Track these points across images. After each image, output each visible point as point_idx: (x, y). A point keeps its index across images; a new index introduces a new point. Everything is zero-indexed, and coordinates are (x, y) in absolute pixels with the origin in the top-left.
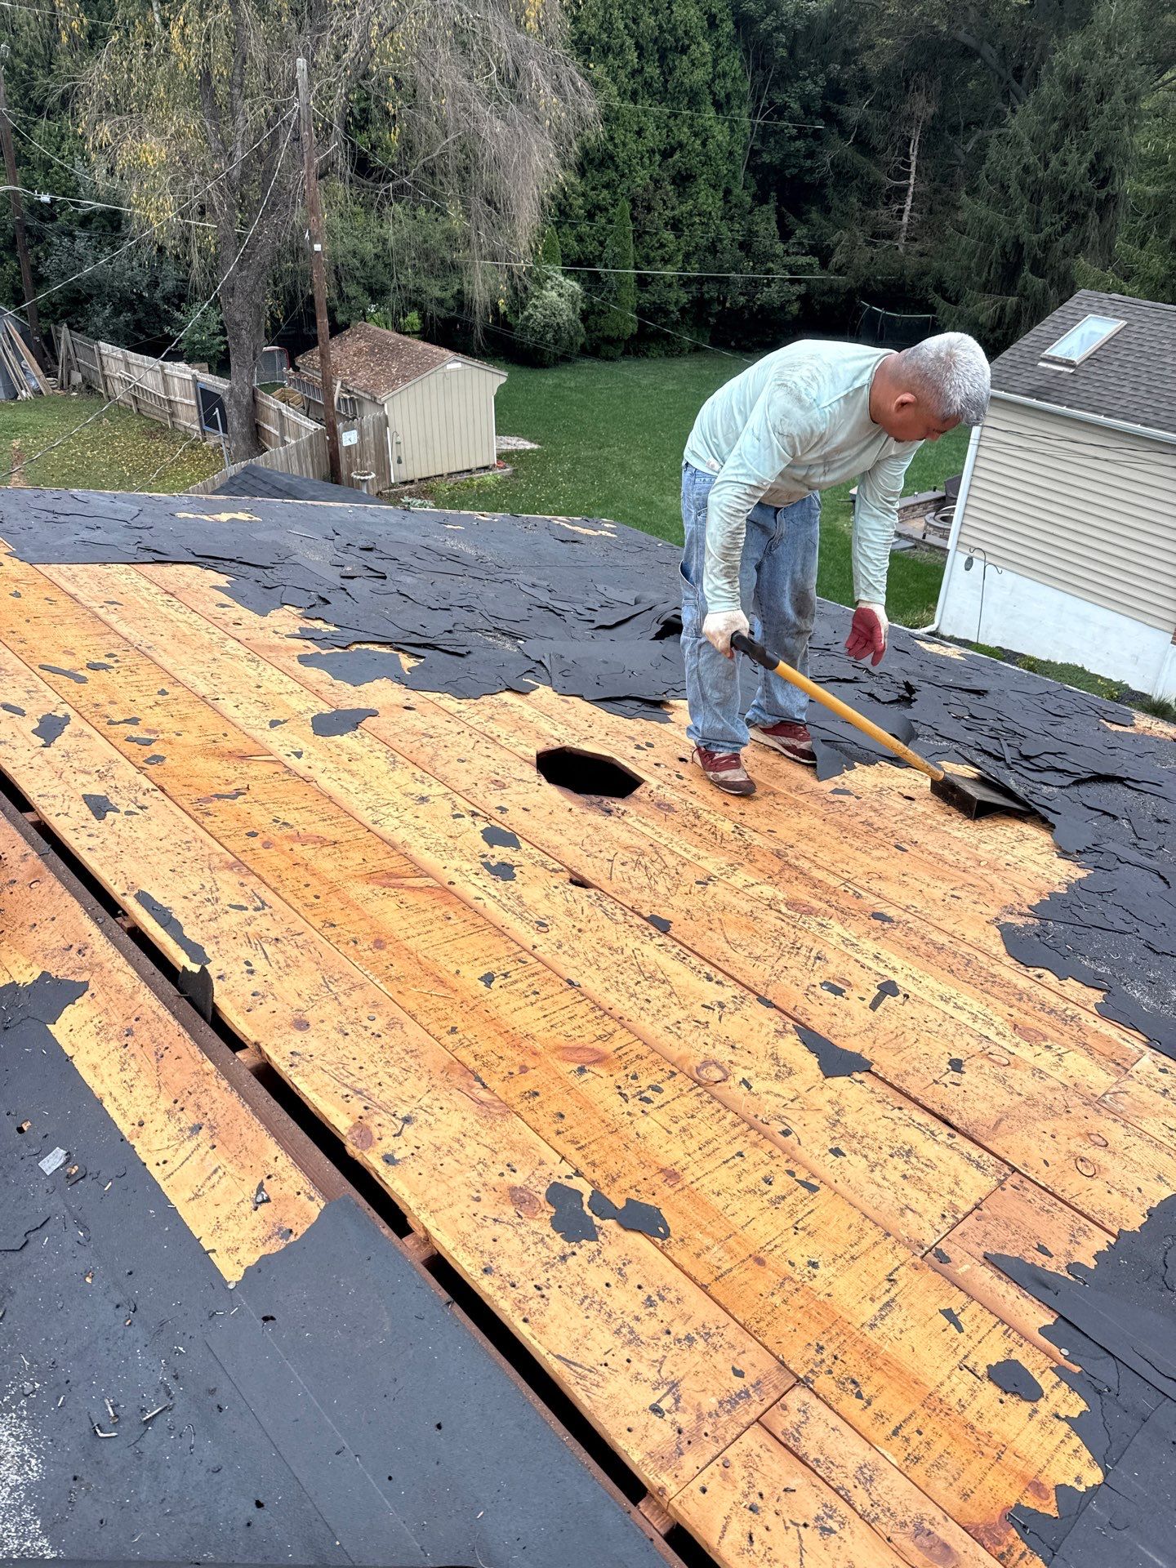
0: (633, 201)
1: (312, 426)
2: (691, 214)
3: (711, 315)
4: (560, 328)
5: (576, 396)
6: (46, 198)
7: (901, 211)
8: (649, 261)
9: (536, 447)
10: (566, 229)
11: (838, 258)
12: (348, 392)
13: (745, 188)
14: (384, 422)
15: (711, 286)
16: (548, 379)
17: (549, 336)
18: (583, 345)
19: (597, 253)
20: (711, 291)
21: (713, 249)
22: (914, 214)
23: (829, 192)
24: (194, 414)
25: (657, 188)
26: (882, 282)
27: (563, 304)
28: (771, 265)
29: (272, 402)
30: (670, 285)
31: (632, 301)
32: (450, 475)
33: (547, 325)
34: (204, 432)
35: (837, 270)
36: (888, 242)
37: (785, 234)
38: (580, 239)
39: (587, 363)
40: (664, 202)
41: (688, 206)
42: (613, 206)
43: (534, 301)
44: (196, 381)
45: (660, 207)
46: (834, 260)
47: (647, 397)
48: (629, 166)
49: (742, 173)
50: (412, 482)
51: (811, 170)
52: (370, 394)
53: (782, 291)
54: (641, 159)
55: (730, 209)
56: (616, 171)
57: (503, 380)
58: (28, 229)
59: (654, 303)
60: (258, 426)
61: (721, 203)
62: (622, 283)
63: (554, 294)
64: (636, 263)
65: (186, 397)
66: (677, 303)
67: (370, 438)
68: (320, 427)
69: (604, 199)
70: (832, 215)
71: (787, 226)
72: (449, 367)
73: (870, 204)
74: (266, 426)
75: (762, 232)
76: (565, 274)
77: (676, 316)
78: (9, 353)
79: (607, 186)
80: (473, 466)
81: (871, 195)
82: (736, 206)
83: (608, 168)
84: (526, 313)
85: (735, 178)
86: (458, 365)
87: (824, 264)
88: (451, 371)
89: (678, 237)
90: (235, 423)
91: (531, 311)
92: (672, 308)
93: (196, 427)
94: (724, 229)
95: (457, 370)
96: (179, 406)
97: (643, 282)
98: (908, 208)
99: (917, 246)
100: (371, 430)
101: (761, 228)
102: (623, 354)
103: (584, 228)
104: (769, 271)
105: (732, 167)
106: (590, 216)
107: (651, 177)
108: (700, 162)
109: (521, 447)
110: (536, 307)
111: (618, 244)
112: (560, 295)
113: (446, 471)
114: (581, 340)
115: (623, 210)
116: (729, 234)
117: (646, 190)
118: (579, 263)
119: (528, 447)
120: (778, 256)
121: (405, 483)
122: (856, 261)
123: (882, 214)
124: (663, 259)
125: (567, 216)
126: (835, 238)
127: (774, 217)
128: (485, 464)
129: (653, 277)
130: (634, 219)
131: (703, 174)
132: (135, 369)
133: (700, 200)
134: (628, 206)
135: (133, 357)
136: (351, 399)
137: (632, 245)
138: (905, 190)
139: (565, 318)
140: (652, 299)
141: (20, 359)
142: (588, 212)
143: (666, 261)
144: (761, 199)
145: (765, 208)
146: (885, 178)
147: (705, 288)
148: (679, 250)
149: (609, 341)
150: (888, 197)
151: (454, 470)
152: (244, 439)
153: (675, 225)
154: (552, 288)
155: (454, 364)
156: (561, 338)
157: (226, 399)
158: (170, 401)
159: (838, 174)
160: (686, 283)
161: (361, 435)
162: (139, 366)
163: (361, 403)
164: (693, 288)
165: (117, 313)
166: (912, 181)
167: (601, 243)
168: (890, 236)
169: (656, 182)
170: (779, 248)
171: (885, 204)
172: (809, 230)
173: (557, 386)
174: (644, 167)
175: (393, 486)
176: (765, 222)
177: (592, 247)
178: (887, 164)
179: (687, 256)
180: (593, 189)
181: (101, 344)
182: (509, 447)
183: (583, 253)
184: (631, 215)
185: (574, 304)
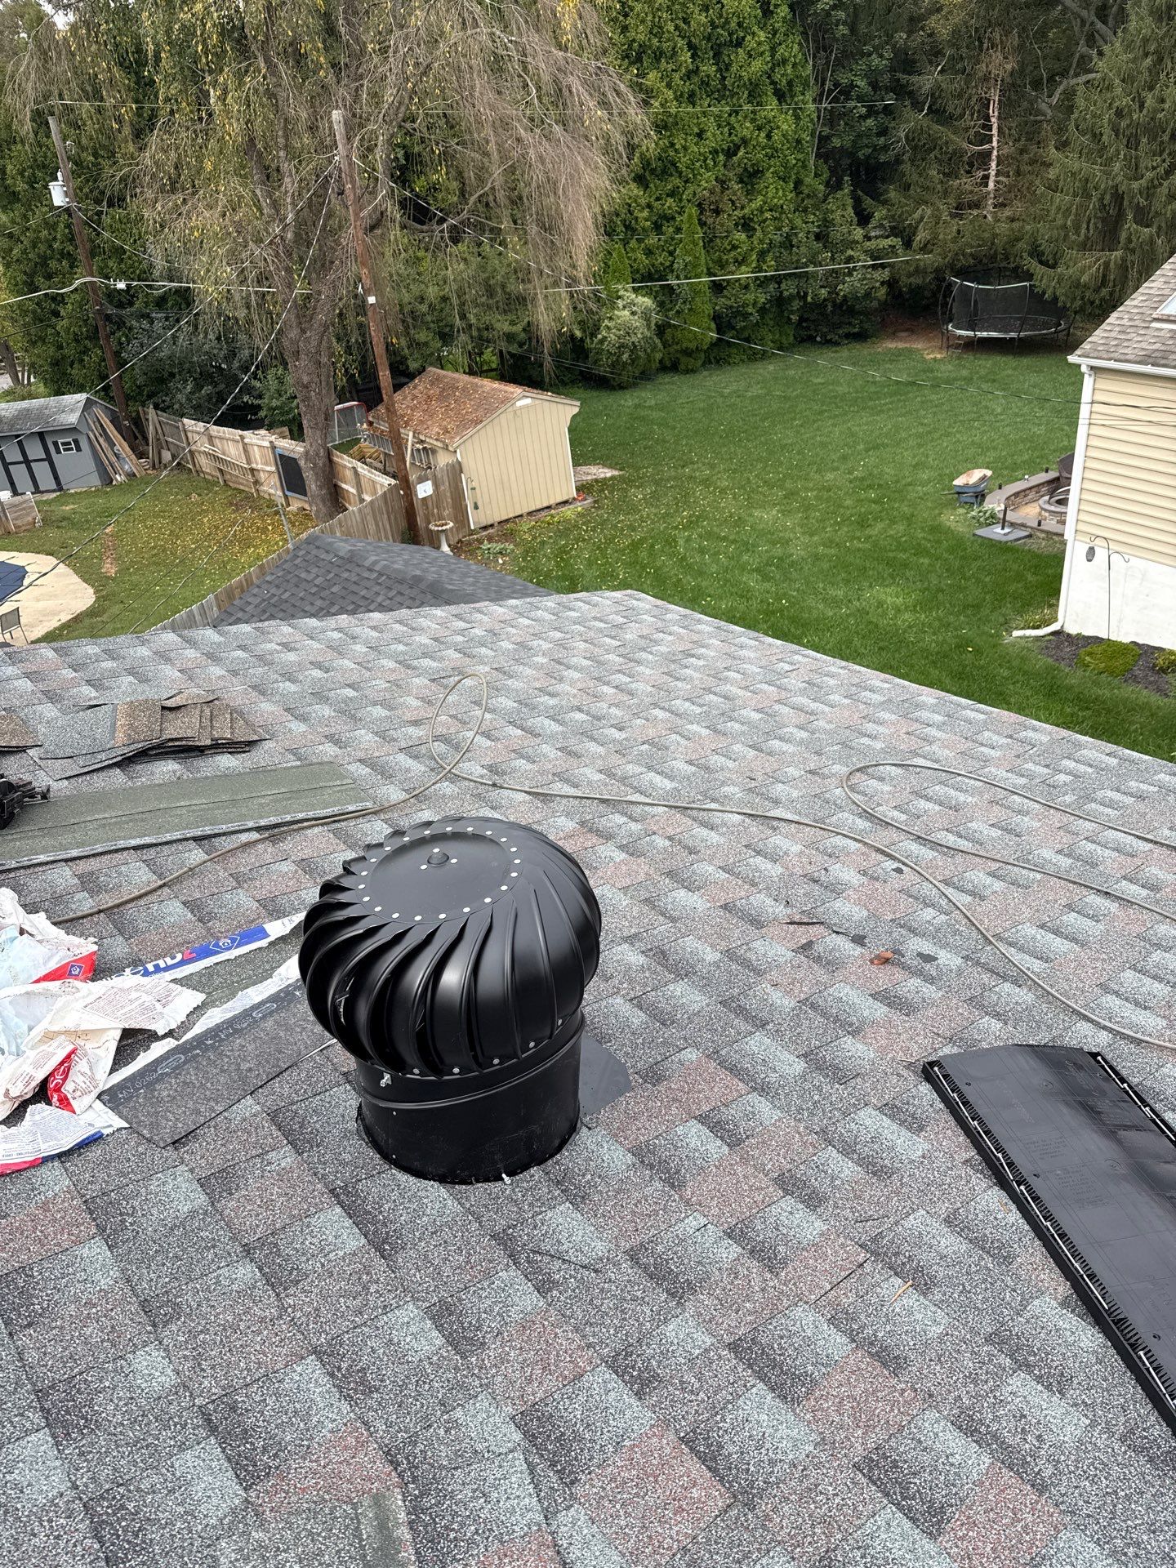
0: (700, 205)
1: (387, 481)
2: (761, 210)
3: (792, 312)
4: (635, 347)
5: (655, 415)
6: (121, 285)
7: (986, 177)
8: (722, 265)
9: (616, 473)
10: (633, 243)
11: (921, 236)
12: (422, 442)
13: (816, 175)
14: (457, 470)
15: (789, 283)
16: (627, 400)
17: (625, 357)
18: (661, 361)
19: (668, 264)
20: (789, 288)
21: (788, 244)
22: (1001, 178)
23: (906, 167)
24: (275, 480)
25: (723, 190)
26: (971, 255)
27: (636, 322)
28: (850, 252)
29: (345, 461)
30: (746, 287)
31: (708, 309)
32: (530, 514)
33: (622, 346)
34: (286, 497)
35: (921, 249)
36: (975, 213)
37: (863, 219)
38: (649, 252)
39: (666, 378)
40: (733, 203)
41: (759, 202)
42: (679, 213)
43: (606, 322)
44: (273, 447)
45: (728, 207)
46: (918, 238)
47: (730, 406)
48: (693, 170)
49: (812, 162)
50: (492, 526)
51: (886, 148)
52: (443, 442)
53: (865, 279)
54: (705, 161)
55: (803, 200)
56: (680, 177)
57: (576, 410)
58: (108, 318)
59: (731, 307)
60: (336, 486)
61: (793, 195)
62: (697, 293)
63: (626, 313)
64: (708, 269)
65: (266, 464)
66: (755, 304)
67: (445, 487)
68: (393, 482)
69: (669, 208)
70: (912, 192)
71: (865, 210)
72: (519, 404)
73: (952, 174)
74: (344, 486)
75: (838, 220)
76: (635, 290)
77: (755, 318)
78: (101, 440)
79: (672, 194)
80: (552, 502)
81: (954, 164)
82: (808, 196)
83: (671, 175)
84: (600, 336)
85: (804, 167)
86: (528, 401)
87: (908, 244)
88: (521, 408)
89: (749, 237)
90: (312, 485)
91: (604, 333)
92: (750, 310)
93: (279, 493)
94: (798, 222)
95: (527, 406)
96: (262, 474)
97: (717, 287)
98: (993, 173)
99: (1008, 212)
100: (446, 478)
101: (836, 216)
102: (703, 365)
103: (652, 240)
104: (849, 259)
105: (800, 156)
106: (658, 228)
107: (717, 179)
108: (766, 155)
109: (602, 476)
110: (608, 328)
111: (688, 253)
112: (633, 313)
113: (525, 510)
114: (658, 356)
115: (690, 216)
116: (805, 226)
117: (712, 192)
118: (649, 277)
119: (609, 475)
120: (858, 242)
121: (485, 528)
122: (941, 237)
123: (965, 183)
124: (736, 261)
125: (634, 230)
126: (916, 216)
127: (850, 201)
128: (565, 499)
129: (728, 281)
130: (702, 224)
131: (770, 166)
132: (217, 442)
133: (770, 195)
134: (694, 211)
135: (215, 430)
136: (424, 448)
137: (703, 251)
138: (989, 154)
139: (639, 336)
140: (729, 303)
141: (112, 445)
142: (655, 223)
143: (740, 262)
144: (834, 186)
145: (839, 194)
146: (965, 145)
147: (783, 286)
148: (752, 250)
149: (687, 353)
150: (971, 165)
151: (534, 508)
152: (324, 503)
153: (746, 225)
154: (624, 307)
155: (523, 399)
156: (638, 357)
157: (302, 463)
158: (252, 470)
159: (915, 148)
160: (762, 283)
161: (436, 485)
162: (221, 438)
163: (434, 452)
164: (772, 287)
165: (198, 387)
166: (995, 144)
167: (671, 253)
168: (976, 205)
169: (722, 182)
170: (858, 233)
171: (968, 172)
172: (889, 210)
173: (637, 406)
174: (707, 169)
175: (472, 532)
176: (841, 209)
177: (662, 259)
178: (967, 129)
179: (762, 254)
180: (658, 199)
181: (185, 420)
182: (589, 478)
183: (653, 265)
184: (699, 220)
185: (648, 320)
